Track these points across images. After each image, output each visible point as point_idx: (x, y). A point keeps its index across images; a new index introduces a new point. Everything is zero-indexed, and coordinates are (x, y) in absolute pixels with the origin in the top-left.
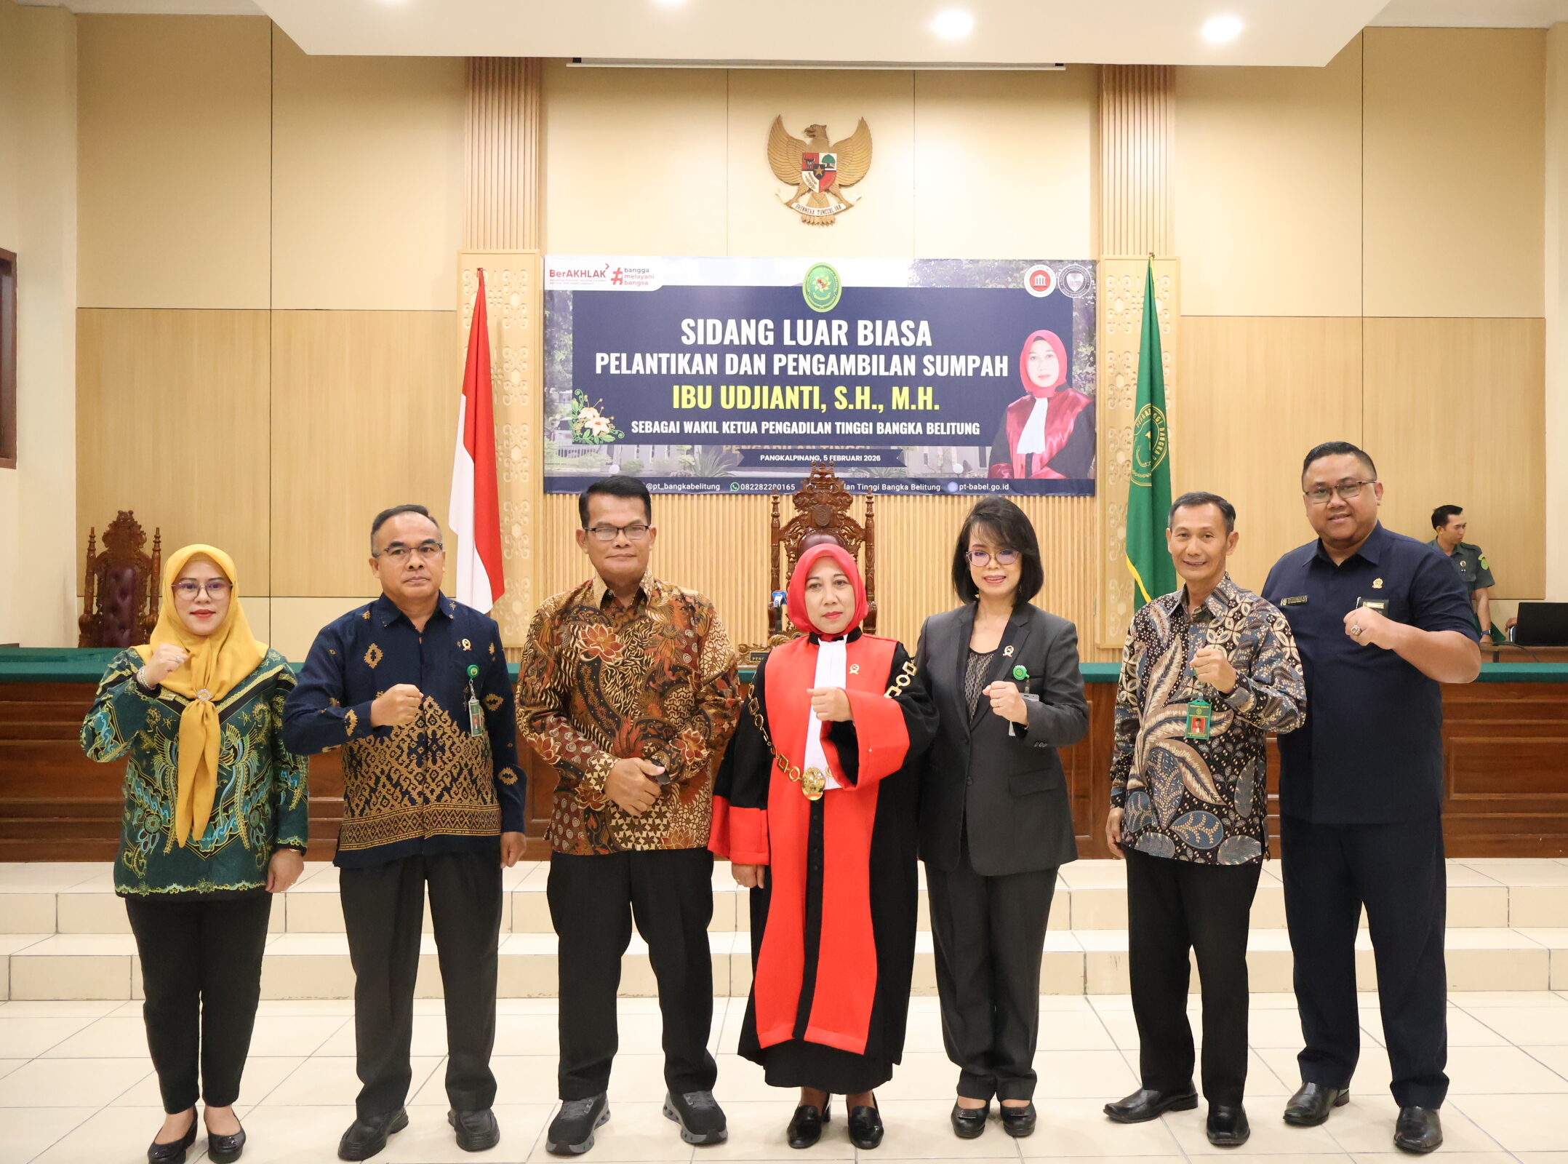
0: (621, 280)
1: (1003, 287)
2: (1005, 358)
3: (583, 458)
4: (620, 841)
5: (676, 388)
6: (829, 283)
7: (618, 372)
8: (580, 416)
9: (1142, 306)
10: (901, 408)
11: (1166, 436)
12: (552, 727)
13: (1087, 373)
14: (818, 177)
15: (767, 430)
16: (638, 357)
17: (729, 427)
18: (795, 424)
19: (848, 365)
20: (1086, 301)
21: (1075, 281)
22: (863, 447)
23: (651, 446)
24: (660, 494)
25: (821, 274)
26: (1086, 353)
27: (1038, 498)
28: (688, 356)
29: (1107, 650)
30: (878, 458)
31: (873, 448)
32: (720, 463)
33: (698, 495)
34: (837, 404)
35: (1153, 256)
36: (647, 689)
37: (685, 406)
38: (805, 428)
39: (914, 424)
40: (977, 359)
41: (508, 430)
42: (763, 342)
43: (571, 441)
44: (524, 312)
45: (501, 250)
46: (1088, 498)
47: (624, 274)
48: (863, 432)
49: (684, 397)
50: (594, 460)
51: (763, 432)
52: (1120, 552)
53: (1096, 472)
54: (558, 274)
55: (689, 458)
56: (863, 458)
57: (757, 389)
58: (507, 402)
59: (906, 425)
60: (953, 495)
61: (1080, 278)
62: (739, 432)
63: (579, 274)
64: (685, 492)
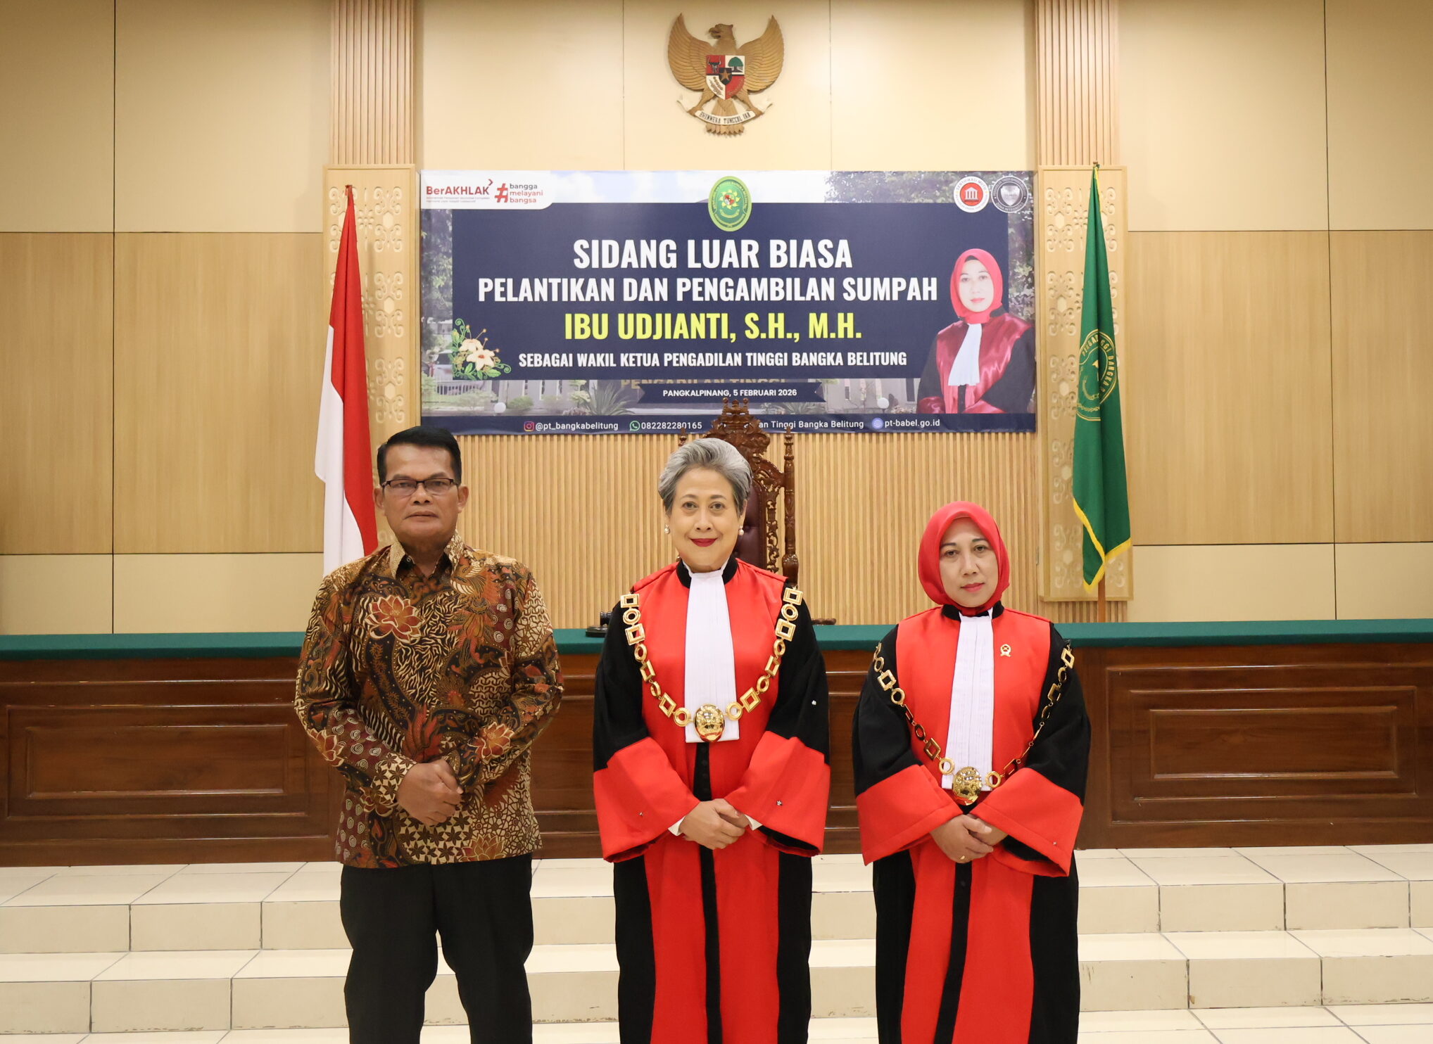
0: (506, 197)
1: (931, 201)
2: (934, 280)
3: (465, 396)
4: (411, 852)
5: (568, 317)
6: (737, 199)
7: (503, 299)
8: (461, 349)
9: (1086, 221)
10: (818, 336)
11: (1115, 365)
12: (336, 723)
13: (1025, 295)
14: (724, 82)
15: (670, 363)
16: (525, 282)
17: (628, 359)
18: (701, 355)
19: (760, 290)
20: (1023, 216)
21: (1010, 195)
22: (777, 380)
23: (541, 381)
24: (552, 435)
25: (728, 189)
26: (1023, 273)
27: (972, 435)
28: (581, 281)
29: (1051, 603)
30: (794, 392)
31: (789, 381)
32: (618, 400)
33: (594, 435)
34: (748, 333)
35: (1098, 166)
36: (447, 674)
37: (578, 336)
38: (711, 359)
39: (833, 354)
40: (903, 281)
41: (380, 365)
42: (664, 265)
43: (451, 376)
44: (398, 233)
45: (372, 165)
46: (1028, 434)
47: (510, 190)
48: (777, 364)
49: (578, 327)
50: (477, 397)
51: (666, 364)
52: (1065, 494)
53: (1036, 405)
54: (436, 191)
55: (584, 395)
56: (778, 393)
57: (659, 317)
58: (379, 334)
59: (824, 355)
60: (878, 433)
61: (1016, 191)
62: (639, 364)
63: (459, 190)
64: (580, 433)
